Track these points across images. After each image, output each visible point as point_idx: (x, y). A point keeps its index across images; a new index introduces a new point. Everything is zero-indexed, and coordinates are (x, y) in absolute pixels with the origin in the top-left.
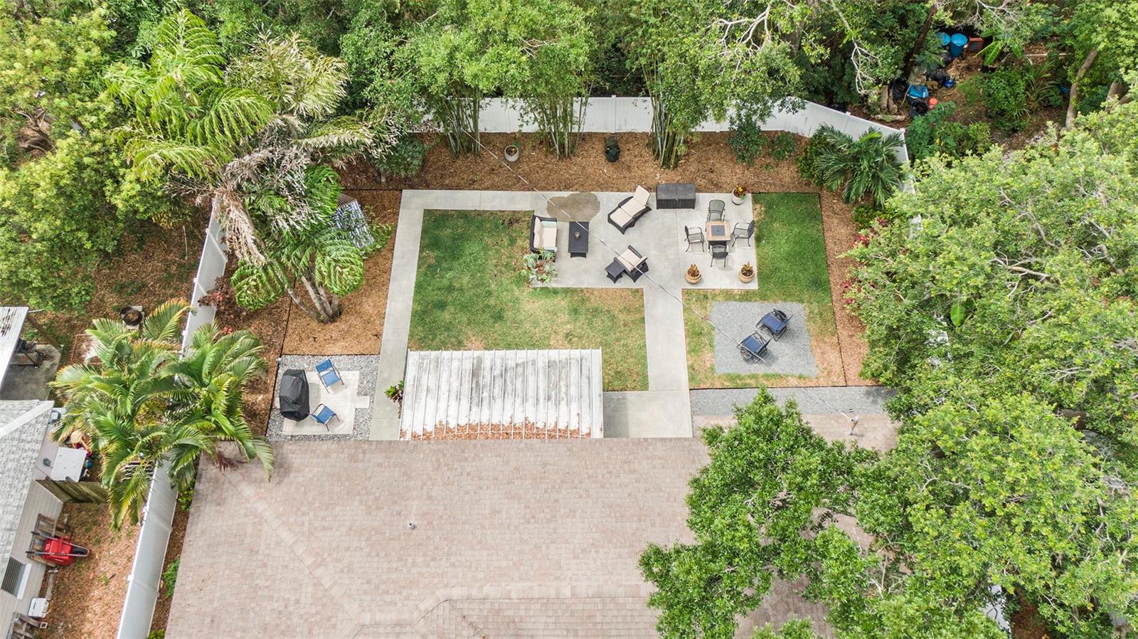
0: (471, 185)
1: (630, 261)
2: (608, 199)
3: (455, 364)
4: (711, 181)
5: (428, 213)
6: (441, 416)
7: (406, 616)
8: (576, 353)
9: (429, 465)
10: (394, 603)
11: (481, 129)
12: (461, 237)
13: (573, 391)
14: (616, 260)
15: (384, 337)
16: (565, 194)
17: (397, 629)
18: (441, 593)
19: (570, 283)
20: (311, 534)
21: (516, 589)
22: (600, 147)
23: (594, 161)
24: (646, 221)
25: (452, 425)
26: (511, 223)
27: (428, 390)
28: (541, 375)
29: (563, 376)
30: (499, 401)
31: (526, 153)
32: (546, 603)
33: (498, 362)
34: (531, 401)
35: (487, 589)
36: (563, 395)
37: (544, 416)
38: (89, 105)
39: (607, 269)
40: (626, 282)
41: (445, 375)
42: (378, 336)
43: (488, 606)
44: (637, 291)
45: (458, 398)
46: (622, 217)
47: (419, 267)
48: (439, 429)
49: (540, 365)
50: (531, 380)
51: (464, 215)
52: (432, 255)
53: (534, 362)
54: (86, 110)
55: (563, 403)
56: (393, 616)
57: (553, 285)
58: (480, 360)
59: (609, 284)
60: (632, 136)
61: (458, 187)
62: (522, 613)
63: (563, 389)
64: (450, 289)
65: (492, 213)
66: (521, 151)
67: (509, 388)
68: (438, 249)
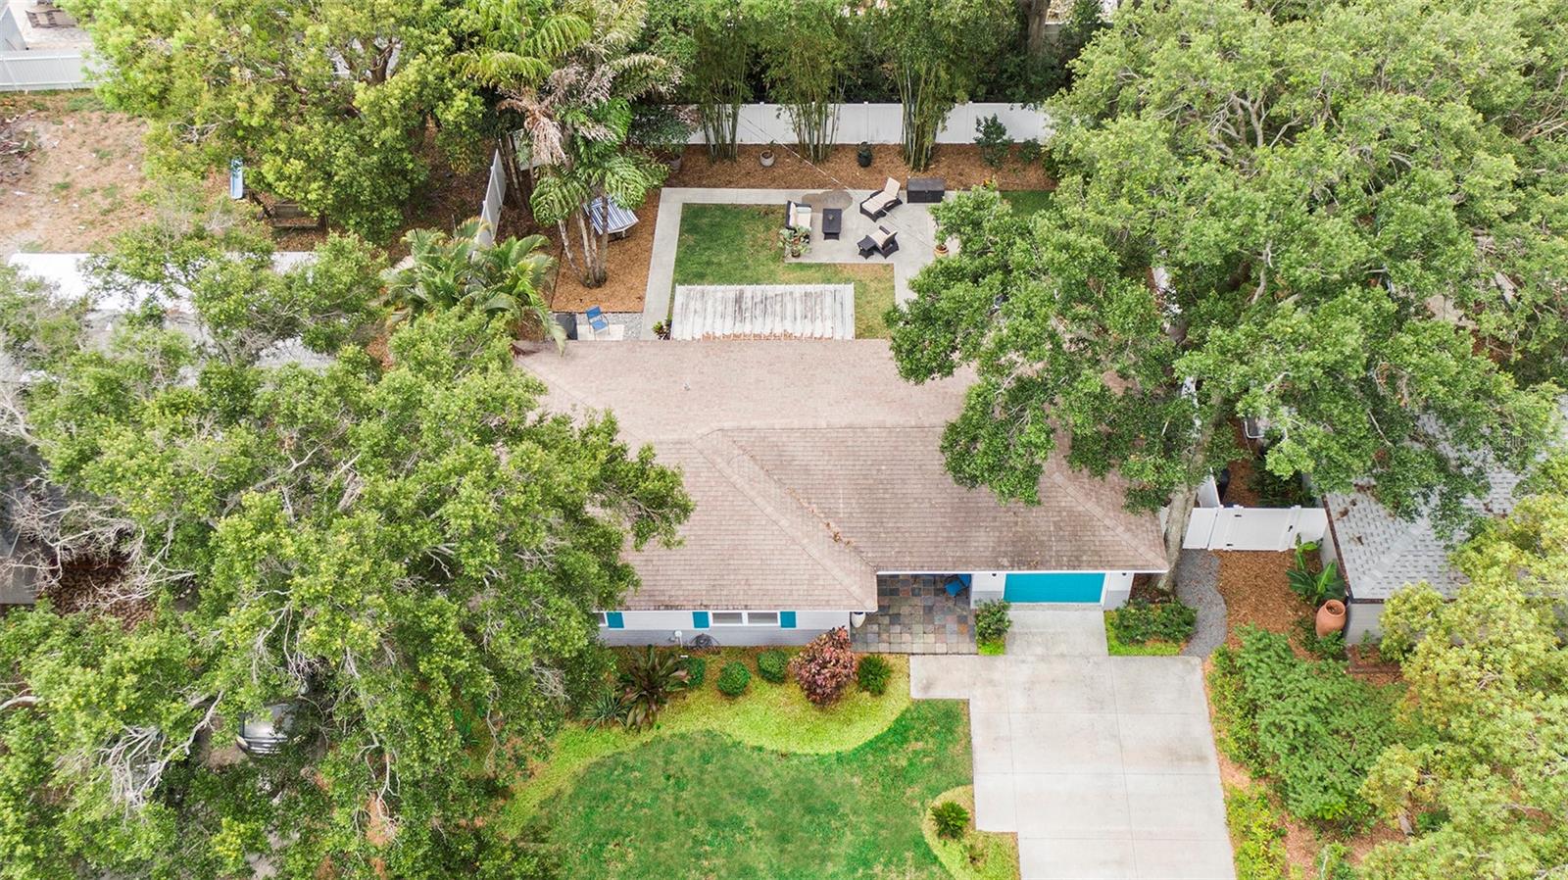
0: (728, 184)
1: (880, 239)
2: (859, 195)
3: (719, 295)
4: (960, 182)
5: (687, 207)
6: (708, 329)
7: (685, 436)
8: (831, 287)
9: (700, 355)
10: (675, 431)
11: (738, 142)
12: (719, 224)
13: (827, 312)
14: (867, 237)
15: (647, 299)
16: (820, 191)
17: (678, 446)
18: (715, 425)
19: (825, 260)
20: (598, 393)
21: (778, 423)
22: (853, 156)
23: (849, 166)
24: (897, 212)
25: (718, 334)
26: (766, 214)
27: (695, 311)
28: (798, 302)
29: (818, 301)
30: (760, 319)
31: (780, 160)
32: (804, 431)
33: (759, 294)
34: (789, 318)
35: (754, 423)
36: (818, 314)
37: (802, 328)
38: (433, 37)
39: (859, 244)
40: (877, 259)
41: (710, 303)
42: (641, 298)
43: (754, 434)
44: (888, 265)
45: (723, 316)
46: (873, 206)
47: (679, 247)
48: (707, 337)
49: (797, 295)
50: (789, 306)
51: (721, 207)
52: (691, 239)
53: (791, 293)
54: (430, 42)
55: (818, 321)
56: (675, 437)
57: (808, 261)
58: (742, 293)
59: (862, 260)
60: (884, 147)
61: (715, 186)
62: (784, 439)
63: (819, 311)
64: (709, 263)
65: (748, 206)
66: (776, 159)
67: (769, 310)
68: (697, 233)
